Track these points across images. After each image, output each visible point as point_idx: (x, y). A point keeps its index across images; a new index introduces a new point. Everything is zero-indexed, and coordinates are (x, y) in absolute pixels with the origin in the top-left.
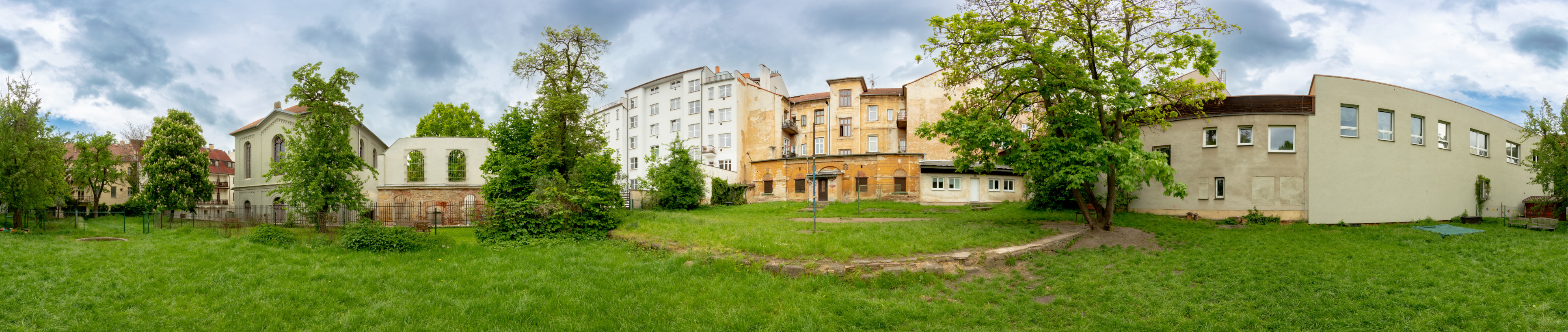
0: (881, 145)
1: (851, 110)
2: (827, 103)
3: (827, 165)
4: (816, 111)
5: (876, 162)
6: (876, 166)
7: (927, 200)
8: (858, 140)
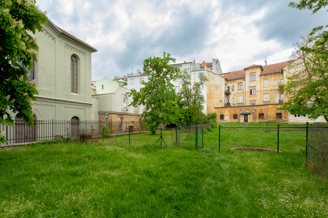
0: (271, 98)
1: (255, 82)
2: (244, 80)
3: (246, 109)
4: (239, 83)
5: (268, 108)
6: (268, 109)
7: (291, 122)
8: (259, 96)
